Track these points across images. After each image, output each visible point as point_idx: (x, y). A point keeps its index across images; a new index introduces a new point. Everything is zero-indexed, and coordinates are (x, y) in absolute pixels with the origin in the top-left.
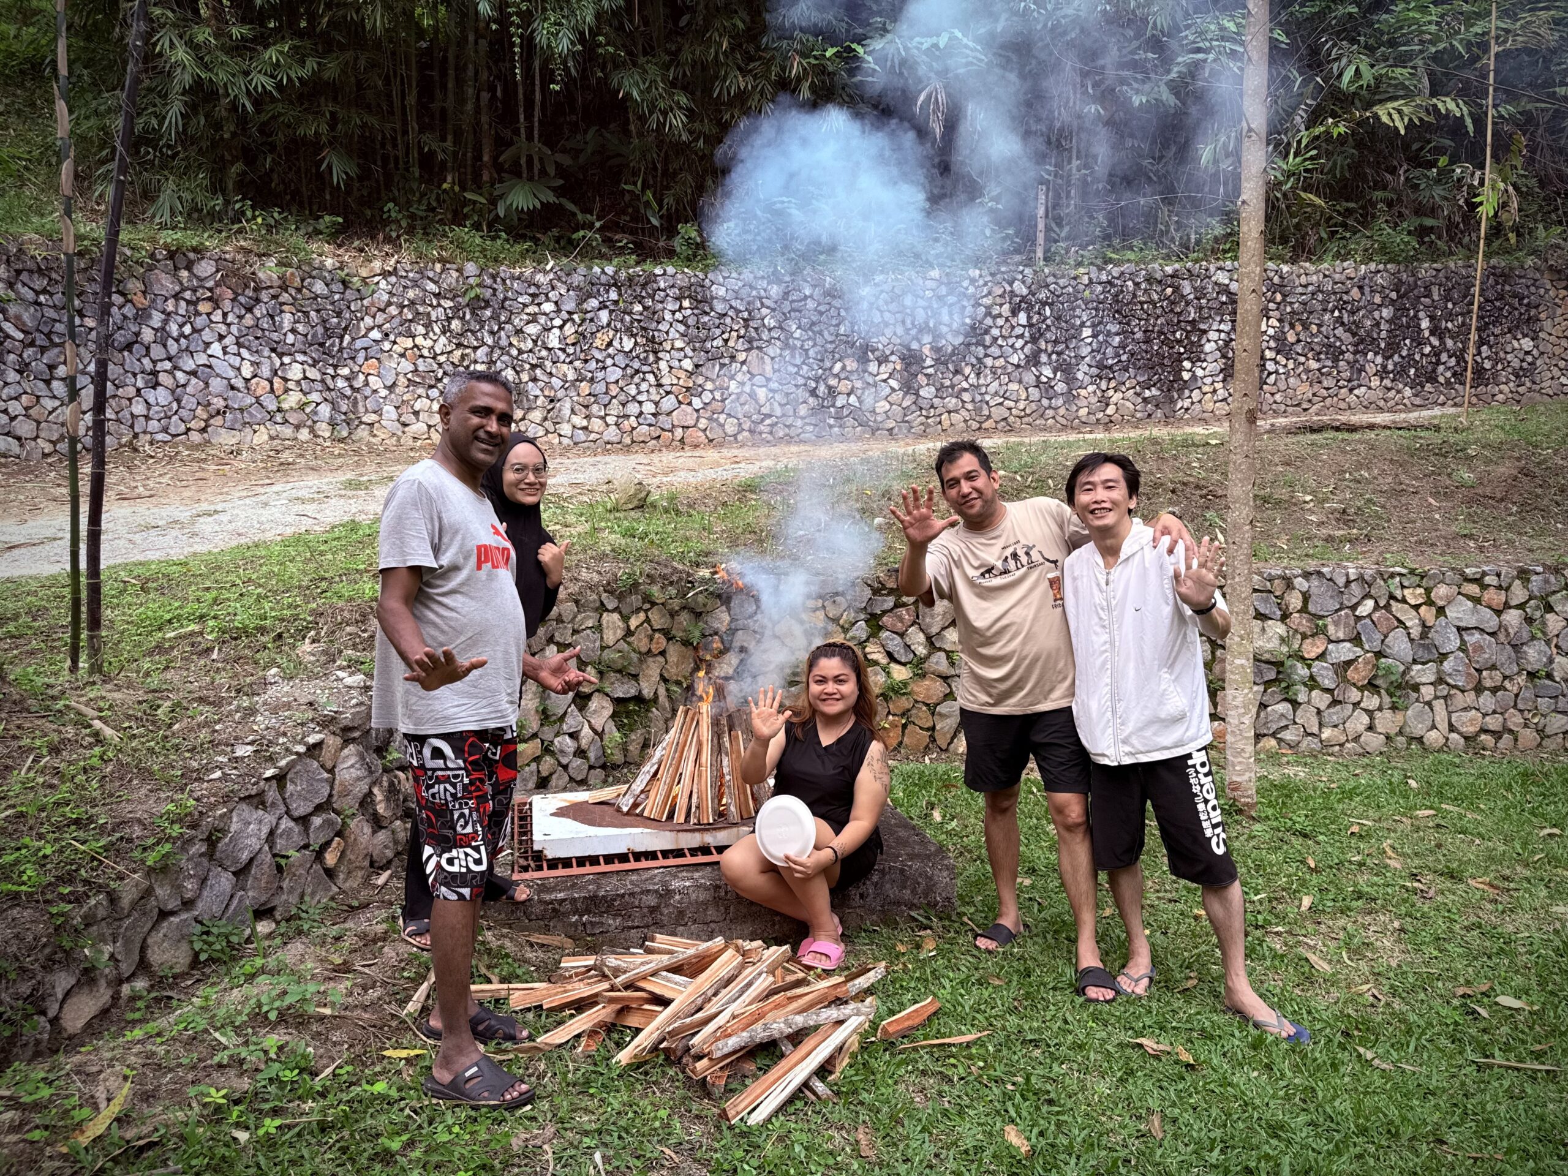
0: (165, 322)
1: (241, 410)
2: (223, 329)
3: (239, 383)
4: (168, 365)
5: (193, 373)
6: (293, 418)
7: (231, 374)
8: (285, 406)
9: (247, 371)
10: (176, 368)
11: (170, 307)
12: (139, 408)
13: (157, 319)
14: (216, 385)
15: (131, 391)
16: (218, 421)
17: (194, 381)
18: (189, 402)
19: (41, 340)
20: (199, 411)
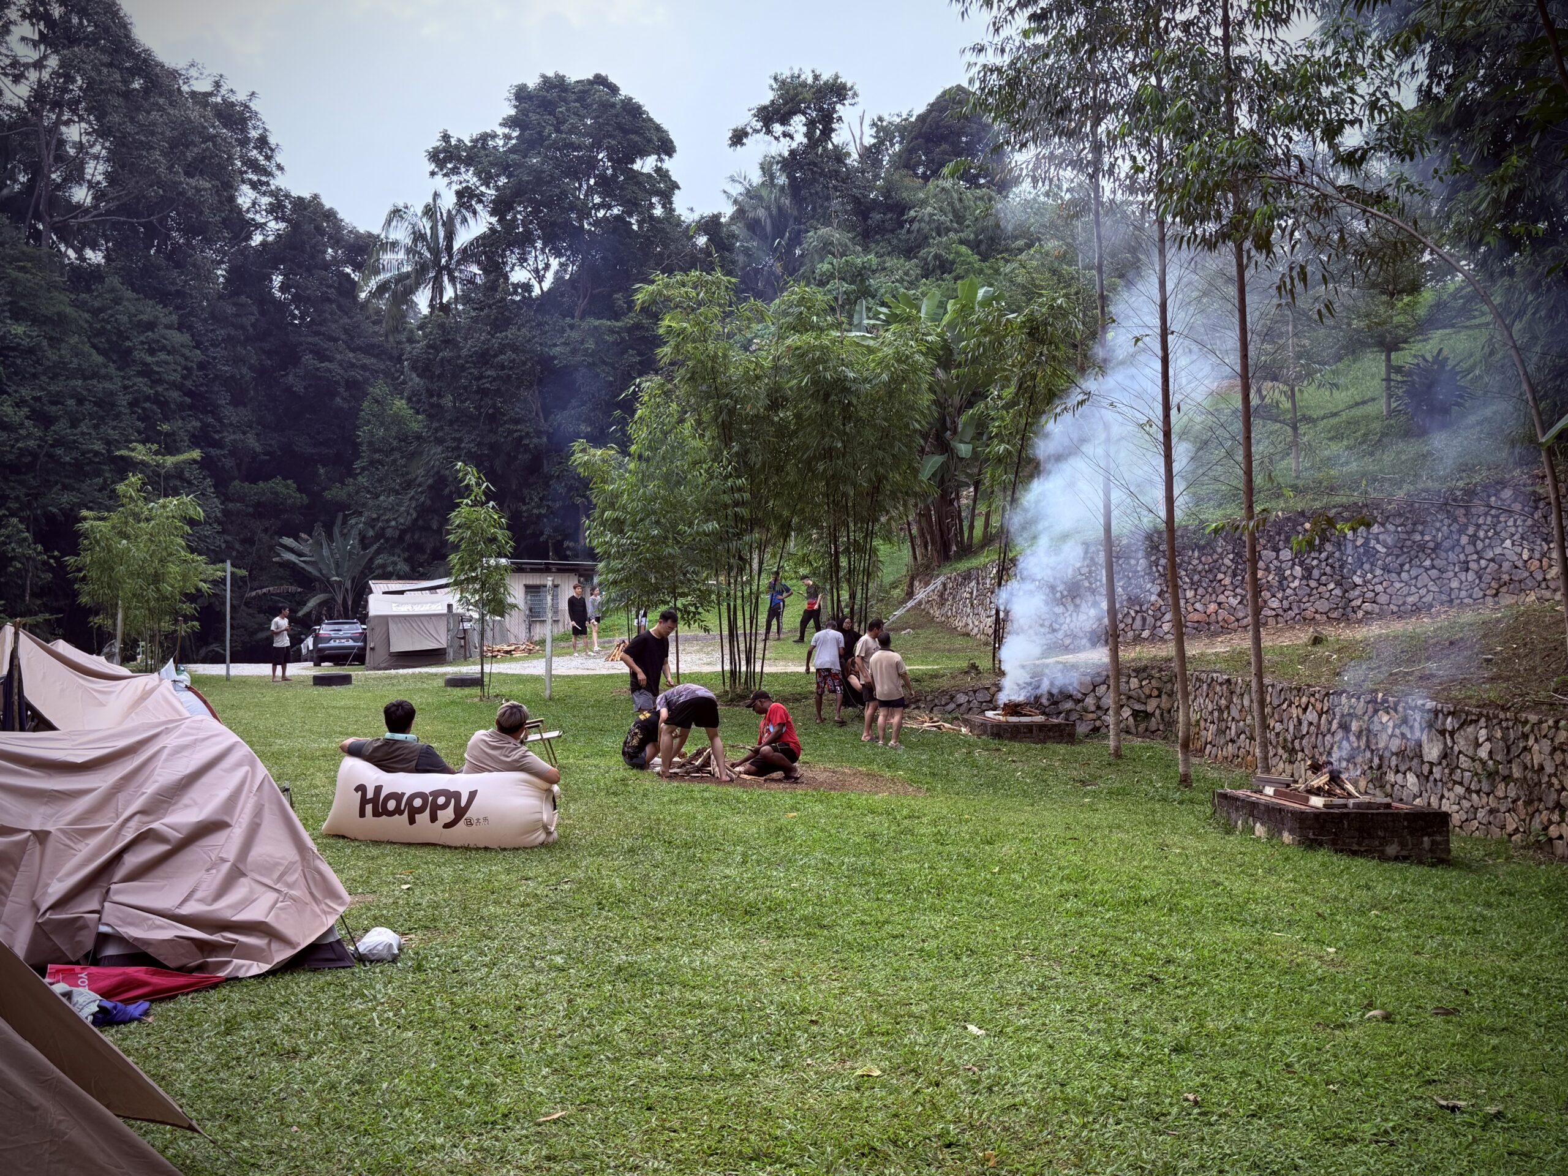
0: (1476, 531)
1: (1520, 582)
2: (1513, 530)
3: (1520, 564)
4: (1475, 557)
5: (1492, 560)
6: (1552, 585)
7: (1516, 558)
8: (1548, 577)
9: (1525, 557)
10: (1481, 558)
11: (1481, 521)
12: (1455, 584)
13: (1471, 530)
14: (1506, 566)
15: (1451, 574)
16: (1504, 589)
17: (1492, 564)
18: (1487, 578)
19: (1396, 551)
20: (1493, 584)
